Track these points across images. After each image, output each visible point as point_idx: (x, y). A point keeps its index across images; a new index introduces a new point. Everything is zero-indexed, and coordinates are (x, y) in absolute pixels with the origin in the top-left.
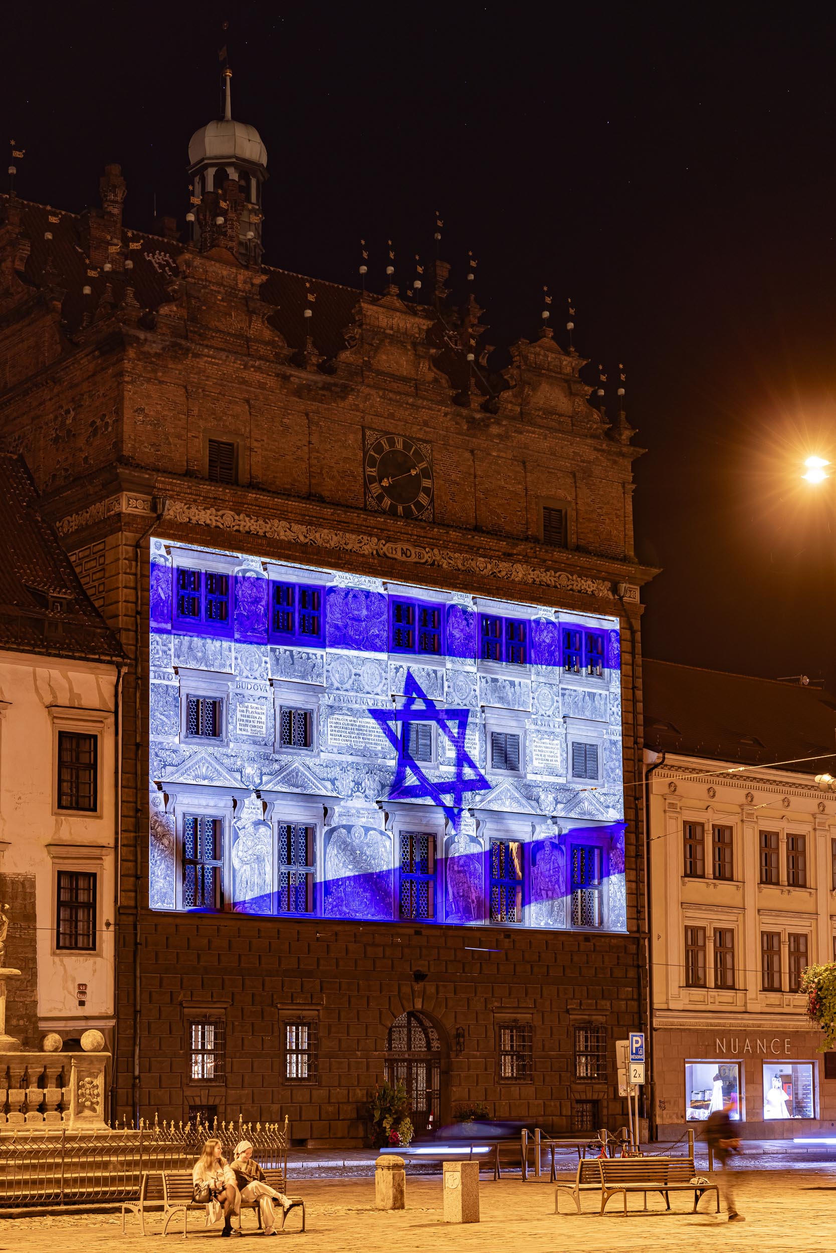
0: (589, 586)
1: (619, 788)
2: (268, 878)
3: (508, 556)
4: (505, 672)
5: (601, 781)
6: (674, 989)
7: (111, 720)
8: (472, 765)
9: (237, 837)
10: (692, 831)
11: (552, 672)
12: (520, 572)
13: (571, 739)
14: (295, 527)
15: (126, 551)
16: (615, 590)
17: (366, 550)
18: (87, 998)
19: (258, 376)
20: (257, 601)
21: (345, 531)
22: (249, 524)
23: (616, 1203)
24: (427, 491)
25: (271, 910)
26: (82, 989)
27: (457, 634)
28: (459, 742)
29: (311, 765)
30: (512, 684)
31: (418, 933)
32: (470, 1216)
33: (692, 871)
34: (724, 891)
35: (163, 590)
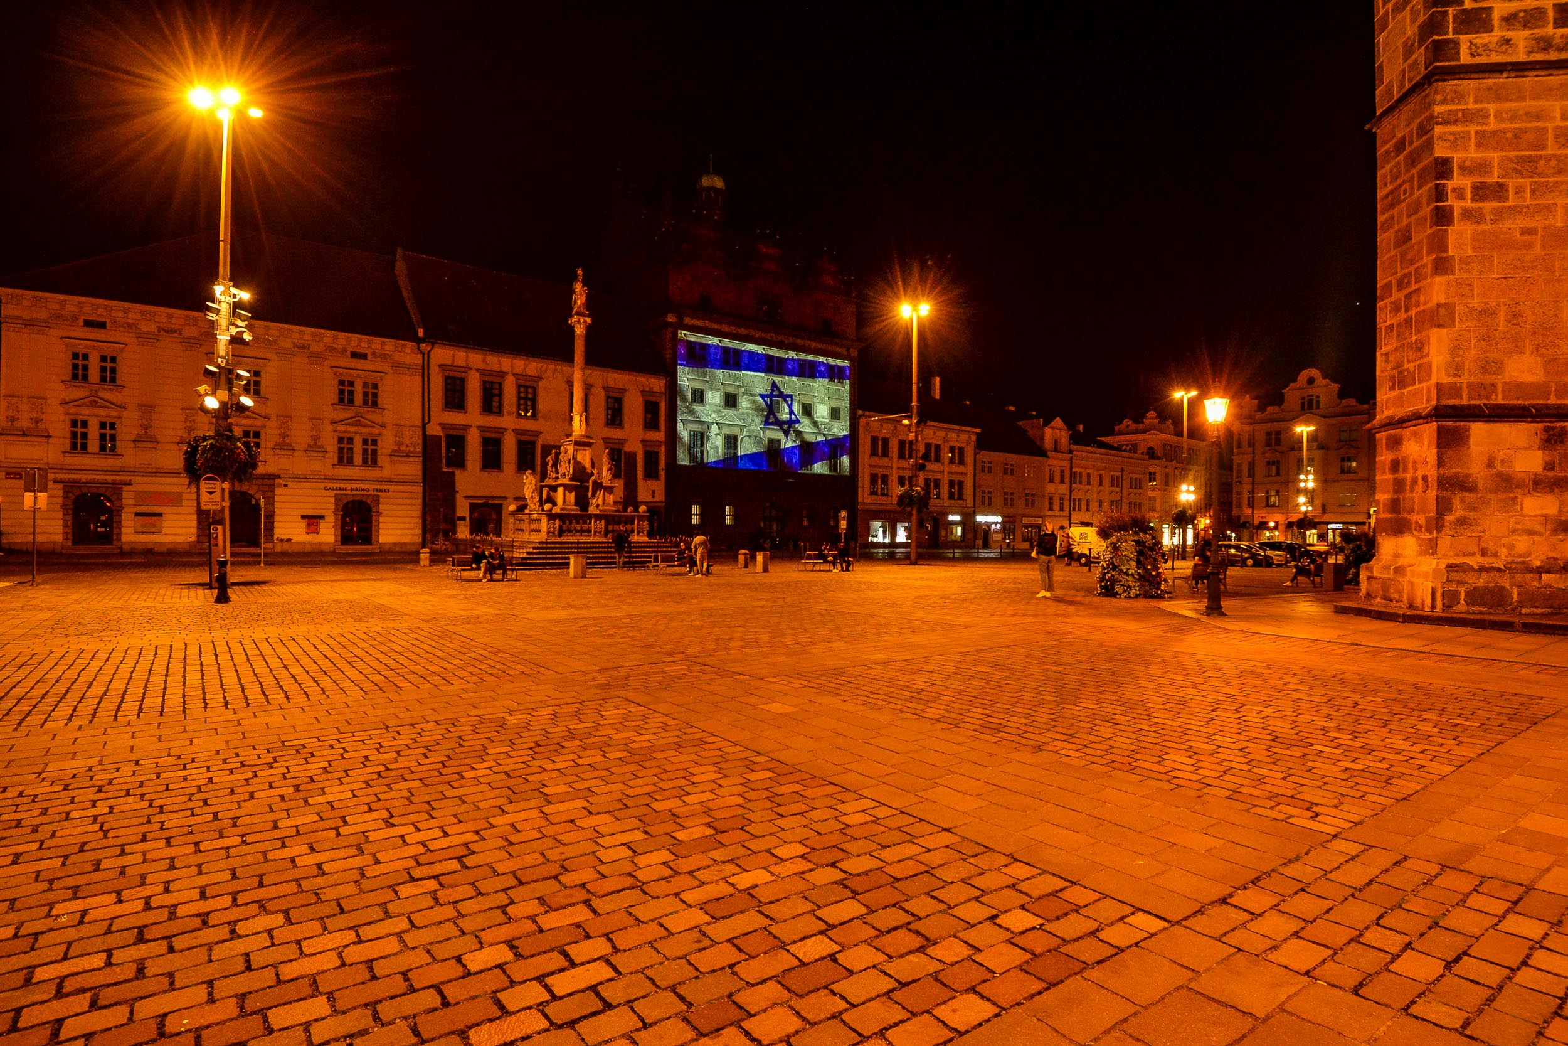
0: (839, 350)
1: (848, 424)
2: (720, 454)
4: (808, 382)
5: (841, 421)
6: (866, 495)
7: (664, 397)
8: (795, 415)
9: (709, 439)
10: (874, 440)
11: (824, 381)
13: (831, 406)
14: (732, 327)
15: (668, 336)
16: (848, 350)
17: (756, 336)
18: (655, 495)
20: (717, 354)
22: (715, 326)
23: (817, 568)
24: (780, 314)
25: (721, 465)
26: (654, 492)
27: (790, 367)
28: (790, 406)
29: (736, 414)
30: (810, 385)
32: (765, 570)
33: (874, 453)
34: (885, 462)
35: (683, 350)
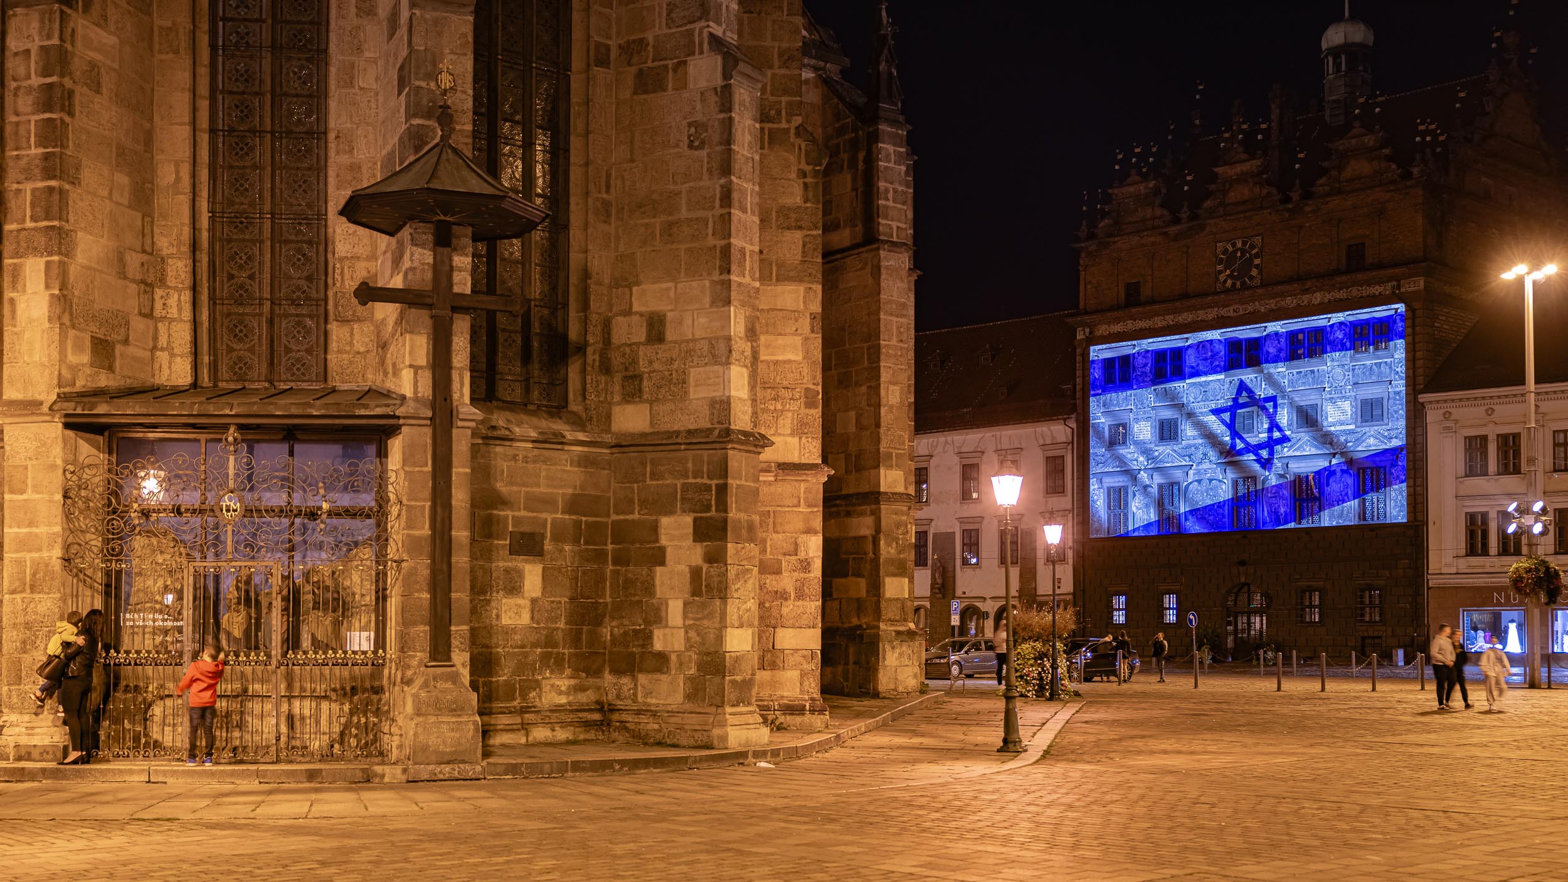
1: (1402, 423)
2: (1152, 516)
3: (1306, 291)
4: (1306, 366)
5: (1386, 421)
6: (1450, 558)
7: (1070, 447)
8: (1280, 429)
9: (1134, 495)
10: (1473, 444)
11: (1344, 356)
12: (1318, 298)
13: (1359, 398)
14: (1167, 317)
17: (1210, 317)
18: (1062, 585)
19: (1152, 239)
20: (1145, 365)
21: (1196, 310)
22: (1141, 324)
24: (1257, 266)
25: (1154, 532)
27: (1271, 350)
29: (1176, 448)
30: (1312, 372)
31: (1245, 537)
33: (1472, 471)
35: (1097, 374)
